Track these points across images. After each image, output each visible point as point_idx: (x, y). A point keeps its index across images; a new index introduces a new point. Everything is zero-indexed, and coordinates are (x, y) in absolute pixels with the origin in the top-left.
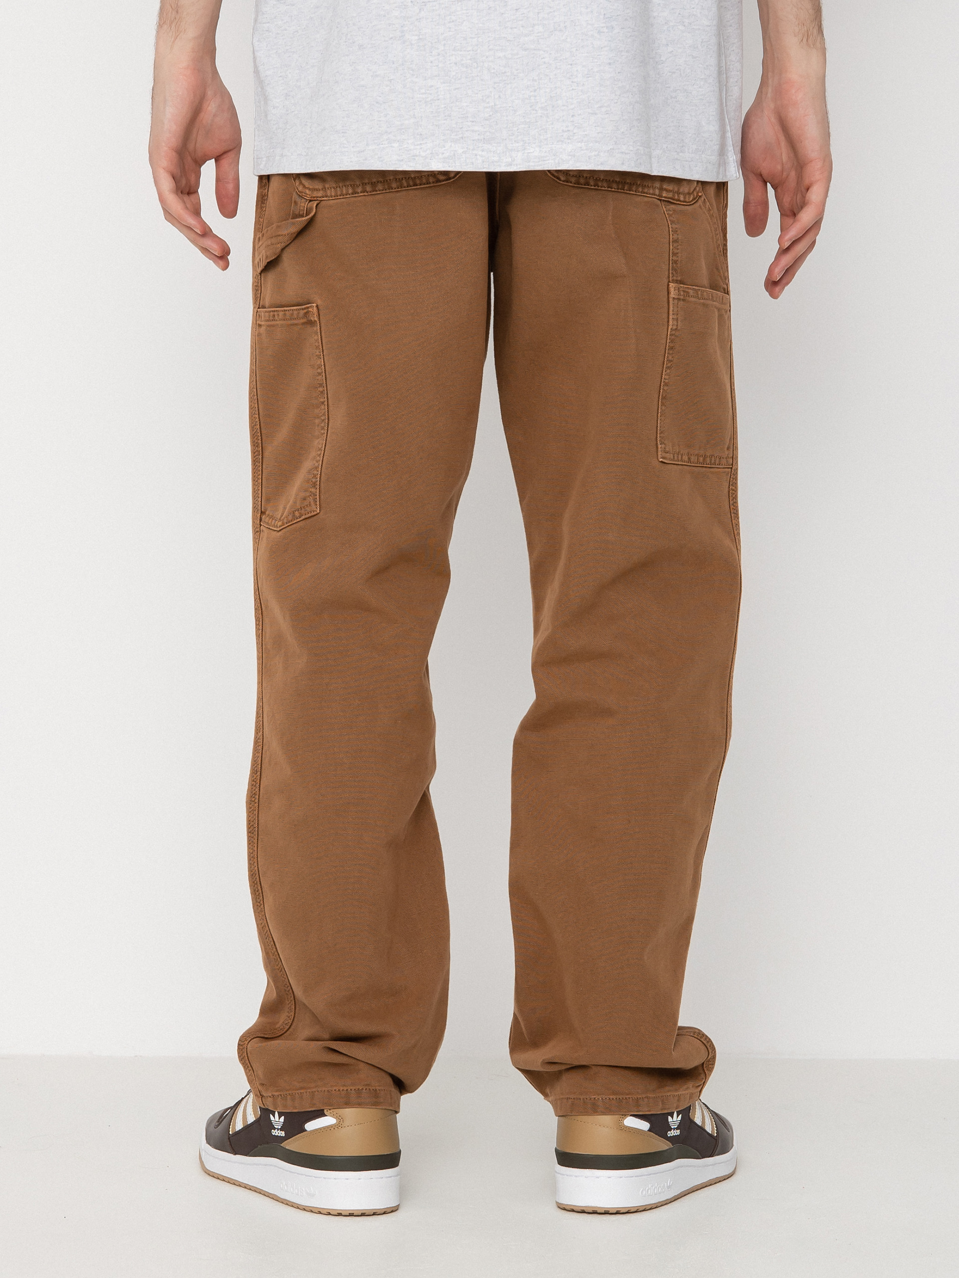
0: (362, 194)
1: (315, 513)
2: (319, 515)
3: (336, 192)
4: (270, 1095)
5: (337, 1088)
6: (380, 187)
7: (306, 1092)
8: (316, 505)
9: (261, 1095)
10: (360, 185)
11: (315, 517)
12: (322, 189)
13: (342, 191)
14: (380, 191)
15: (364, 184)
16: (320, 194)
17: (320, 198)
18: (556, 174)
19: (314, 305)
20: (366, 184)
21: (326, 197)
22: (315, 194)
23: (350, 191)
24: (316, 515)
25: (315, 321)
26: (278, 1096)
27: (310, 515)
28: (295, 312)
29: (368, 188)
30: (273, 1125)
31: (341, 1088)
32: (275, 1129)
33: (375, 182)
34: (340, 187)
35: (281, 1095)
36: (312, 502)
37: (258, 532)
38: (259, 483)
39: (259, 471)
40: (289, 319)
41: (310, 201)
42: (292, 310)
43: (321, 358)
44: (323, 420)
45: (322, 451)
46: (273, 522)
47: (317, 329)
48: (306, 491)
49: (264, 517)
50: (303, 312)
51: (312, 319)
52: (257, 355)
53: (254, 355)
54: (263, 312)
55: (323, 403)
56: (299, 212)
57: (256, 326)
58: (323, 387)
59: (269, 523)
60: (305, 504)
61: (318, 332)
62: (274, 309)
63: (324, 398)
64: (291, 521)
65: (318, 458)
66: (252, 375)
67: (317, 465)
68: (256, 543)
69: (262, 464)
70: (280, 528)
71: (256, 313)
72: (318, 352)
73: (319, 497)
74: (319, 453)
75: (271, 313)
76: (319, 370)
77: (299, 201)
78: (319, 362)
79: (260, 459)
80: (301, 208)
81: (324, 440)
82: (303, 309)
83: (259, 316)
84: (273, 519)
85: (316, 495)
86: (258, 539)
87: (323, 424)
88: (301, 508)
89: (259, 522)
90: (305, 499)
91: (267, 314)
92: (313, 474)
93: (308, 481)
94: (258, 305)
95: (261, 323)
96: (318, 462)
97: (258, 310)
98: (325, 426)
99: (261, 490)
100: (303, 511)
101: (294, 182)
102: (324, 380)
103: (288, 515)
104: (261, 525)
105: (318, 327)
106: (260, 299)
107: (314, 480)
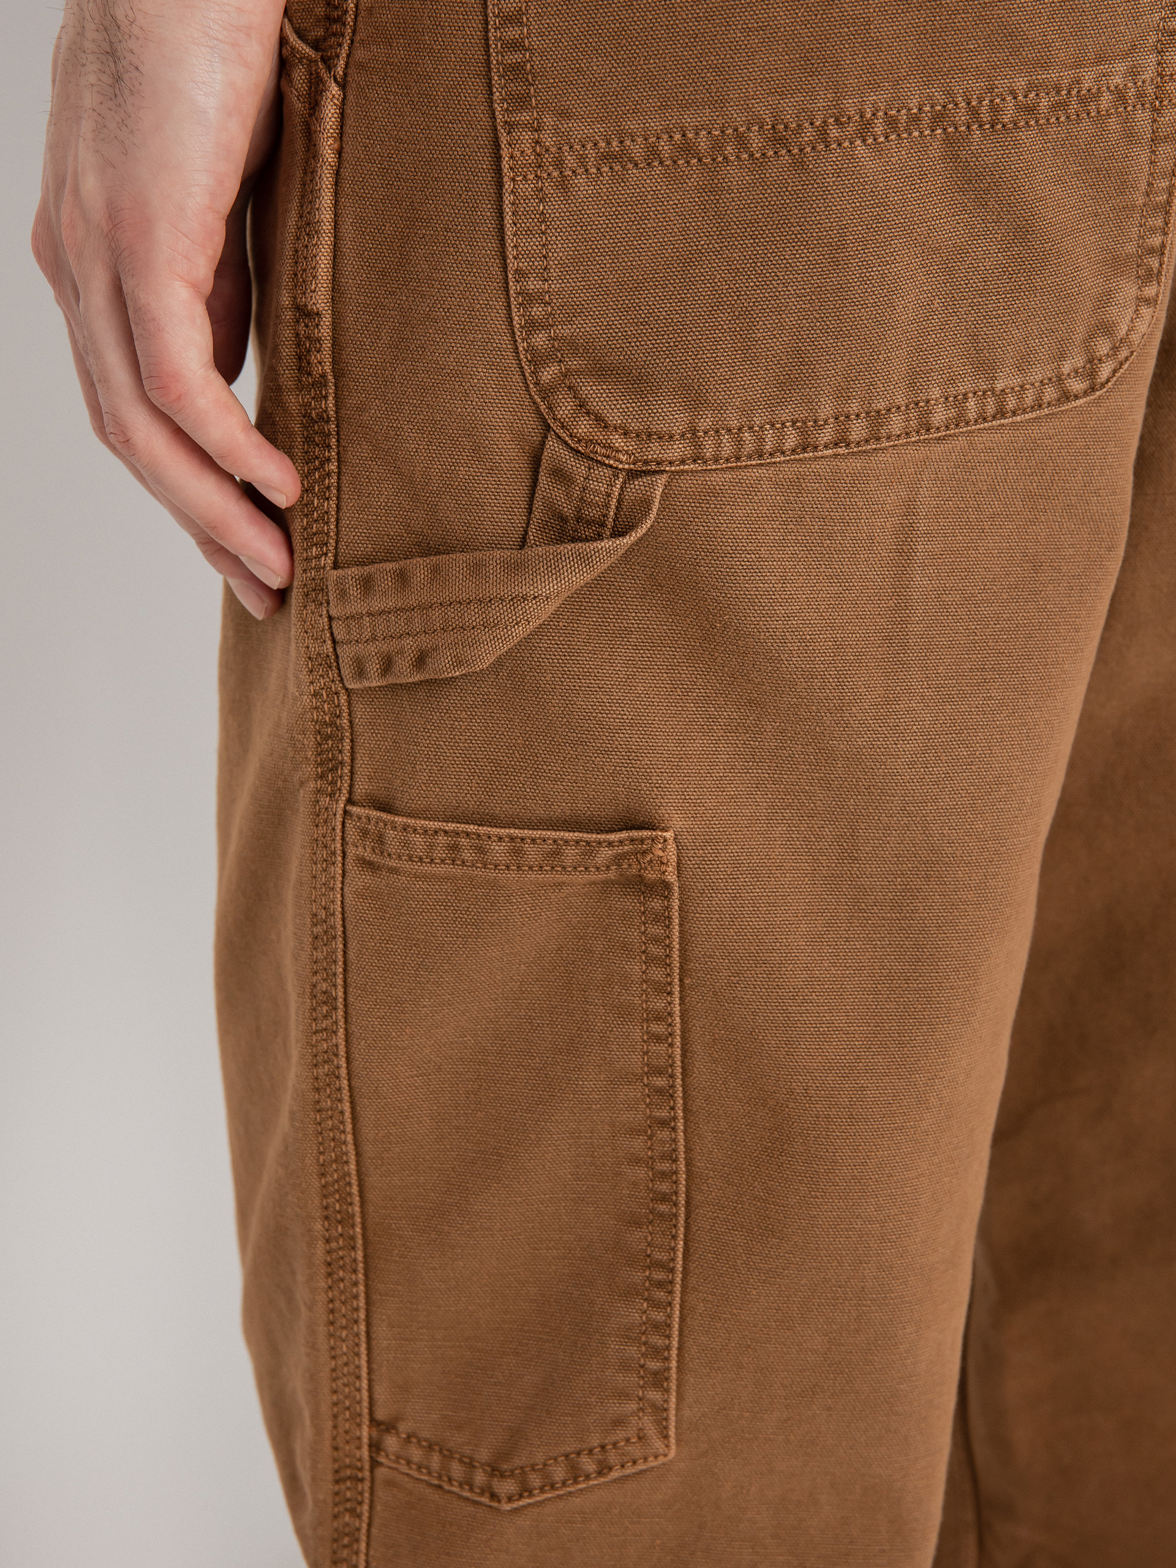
0: (828, 451)
1: (662, 1460)
2: (668, 1466)
3: (738, 442)
8: (666, 1437)
10: (826, 422)
12: (683, 435)
13: (761, 440)
15: (841, 418)
16: (674, 450)
17: (673, 464)
19: (666, 834)
20: (848, 417)
21: (696, 462)
24: (664, 1463)
25: (667, 883)
27: (641, 1466)
28: (571, 850)
29: (856, 431)
34: (751, 428)
36: (651, 1431)
37: (362, 1480)
38: (357, 1335)
39: (356, 1297)
40: (531, 868)
41: (633, 475)
42: (555, 841)
43: (670, 993)
44: (664, 1175)
45: (672, 1270)
46: (457, 1470)
47: (668, 908)
48: (623, 1395)
49: (391, 1443)
50: (606, 853)
51: (651, 875)
52: (351, 955)
53: (334, 952)
54: (394, 828)
55: (663, 1123)
56: (579, 510)
57: (344, 857)
58: (672, 1076)
59: (427, 1468)
60: (620, 1434)
61: (669, 918)
62: (462, 827)
63: (673, 1108)
64: (564, 1483)
65: (661, 1295)
66: (325, 1008)
67: (659, 1316)
68: (352, 1511)
69: (366, 1275)
70: (515, 1505)
71: (339, 818)
72: (657, 974)
73: (673, 1412)
74: (659, 1275)
75: (442, 839)
76: (658, 1028)
77: (578, 469)
78: (660, 1004)
79: (355, 1260)
80: (589, 497)
81: (674, 1237)
82: (610, 844)
83: (365, 833)
84: (448, 1455)
85: (666, 1410)
86: (360, 1503)
87: (664, 1187)
88: (603, 1447)
89: (365, 1453)
90: (619, 1422)
91: (418, 839)
92: (645, 1344)
93: (625, 1366)
94: (350, 792)
95: (374, 858)
96: (656, 1305)
97: (354, 810)
98: (676, 1193)
99: (369, 1355)
100: (613, 1457)
101: (543, 399)
102: (678, 1058)
103: (545, 1465)
104: (380, 1464)
105: (676, 904)
106: (352, 772)
107: (654, 1365)
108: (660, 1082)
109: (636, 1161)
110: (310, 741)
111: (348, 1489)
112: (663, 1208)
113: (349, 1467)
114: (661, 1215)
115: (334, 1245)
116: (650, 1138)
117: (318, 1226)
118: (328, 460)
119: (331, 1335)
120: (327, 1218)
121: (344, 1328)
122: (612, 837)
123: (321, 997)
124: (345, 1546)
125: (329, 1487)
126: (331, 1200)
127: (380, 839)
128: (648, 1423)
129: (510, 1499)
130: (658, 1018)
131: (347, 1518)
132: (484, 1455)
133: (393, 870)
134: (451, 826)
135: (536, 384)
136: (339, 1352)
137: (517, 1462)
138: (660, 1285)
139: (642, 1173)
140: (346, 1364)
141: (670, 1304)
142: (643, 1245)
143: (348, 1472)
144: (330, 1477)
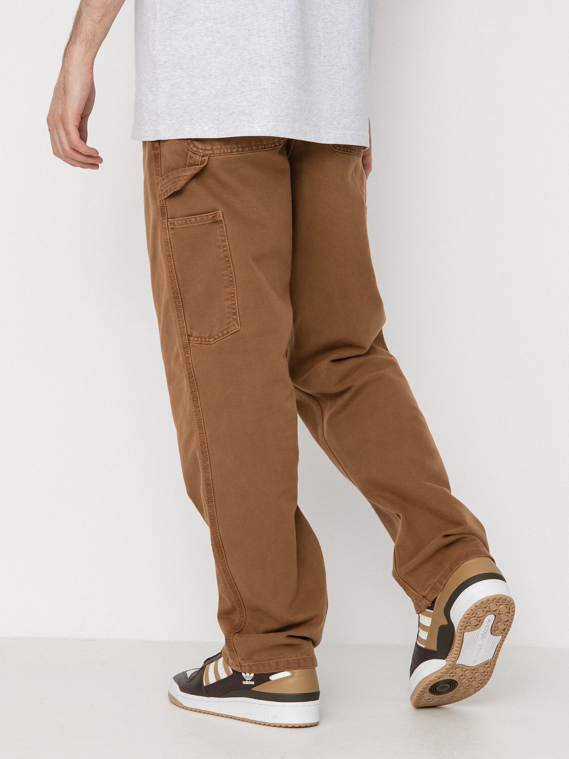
0: (236, 153)
1: (238, 329)
2: (240, 331)
3: (220, 151)
4: (247, 664)
5: (292, 658)
6: (247, 149)
7: (273, 662)
8: (238, 325)
9: (240, 665)
10: (235, 148)
11: (238, 332)
12: (211, 150)
13: (224, 151)
14: (246, 151)
15: (238, 147)
16: (210, 152)
17: (209, 154)
18: (335, 146)
19: (220, 211)
20: (239, 147)
21: (213, 154)
22: (207, 152)
23: (229, 150)
24: (239, 330)
25: (222, 220)
26: (253, 665)
27: (235, 331)
28: (205, 217)
29: (240, 150)
30: (245, 679)
31: (295, 658)
32: (245, 680)
33: (244, 146)
34: (223, 149)
35: (255, 664)
36: (235, 324)
37: (188, 347)
38: (183, 319)
39: (182, 312)
40: (199, 222)
41: (203, 156)
42: (202, 216)
43: (226, 241)
44: (230, 277)
45: (235, 294)
46: (203, 340)
47: (223, 225)
48: (229, 318)
49: (191, 338)
50: (211, 216)
51: (219, 219)
52: (172, 246)
53: (169, 246)
54: (176, 221)
55: (229, 267)
56: (194, 163)
57: (168, 229)
58: (229, 258)
59: (198, 341)
60: (230, 325)
61: (223, 227)
62: (187, 218)
63: (230, 264)
64: (222, 336)
65: (233, 298)
66: (169, 258)
67: (233, 302)
68: (187, 353)
69: (183, 308)
70: (214, 342)
71: (166, 222)
72: (223, 238)
73: (239, 320)
74: (232, 295)
75: (184, 220)
76: (225, 249)
77: (194, 156)
78: (224, 244)
79: (181, 305)
80: (196, 160)
81: (234, 288)
82: (211, 215)
83: (171, 223)
84: (201, 338)
85: (237, 319)
86: (188, 351)
87: (231, 279)
88: (227, 329)
89: (187, 341)
90: (229, 323)
91: (180, 221)
92: (232, 308)
93: (229, 312)
94: (167, 217)
95: (173, 227)
96: (233, 300)
97: (169, 220)
98: (233, 280)
99: (185, 323)
100: (229, 330)
101: (188, 145)
102: (229, 254)
103: (218, 334)
104: (190, 343)
105: (224, 224)
106: (167, 214)
107: (234, 311)
108: (227, 259)
109: (225, 275)
110: (160, 210)
111: (186, 349)
112: (232, 283)
113: (185, 345)
114: (232, 284)
115: (177, 303)
116: (227, 270)
117: (173, 300)
118: (159, 161)
119: (178, 321)
120: (175, 298)
121: (180, 319)
122: (211, 213)
123: (168, 256)
124: (187, 360)
125: (183, 350)
126: (175, 294)
127: (174, 223)
128: (234, 322)
129: (213, 342)
130: (225, 247)
131: (187, 355)
132: (208, 335)
133: (177, 228)
134: (185, 218)
135: (187, 143)
136: (180, 323)
137: (213, 335)
138: (233, 297)
139: (227, 277)
140: (182, 325)
141: (235, 300)
142: (229, 291)
143: (185, 346)
144: (183, 348)
